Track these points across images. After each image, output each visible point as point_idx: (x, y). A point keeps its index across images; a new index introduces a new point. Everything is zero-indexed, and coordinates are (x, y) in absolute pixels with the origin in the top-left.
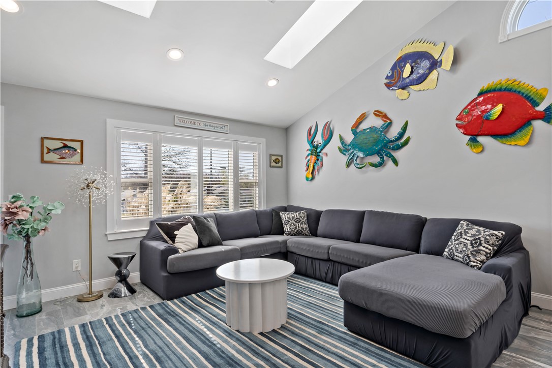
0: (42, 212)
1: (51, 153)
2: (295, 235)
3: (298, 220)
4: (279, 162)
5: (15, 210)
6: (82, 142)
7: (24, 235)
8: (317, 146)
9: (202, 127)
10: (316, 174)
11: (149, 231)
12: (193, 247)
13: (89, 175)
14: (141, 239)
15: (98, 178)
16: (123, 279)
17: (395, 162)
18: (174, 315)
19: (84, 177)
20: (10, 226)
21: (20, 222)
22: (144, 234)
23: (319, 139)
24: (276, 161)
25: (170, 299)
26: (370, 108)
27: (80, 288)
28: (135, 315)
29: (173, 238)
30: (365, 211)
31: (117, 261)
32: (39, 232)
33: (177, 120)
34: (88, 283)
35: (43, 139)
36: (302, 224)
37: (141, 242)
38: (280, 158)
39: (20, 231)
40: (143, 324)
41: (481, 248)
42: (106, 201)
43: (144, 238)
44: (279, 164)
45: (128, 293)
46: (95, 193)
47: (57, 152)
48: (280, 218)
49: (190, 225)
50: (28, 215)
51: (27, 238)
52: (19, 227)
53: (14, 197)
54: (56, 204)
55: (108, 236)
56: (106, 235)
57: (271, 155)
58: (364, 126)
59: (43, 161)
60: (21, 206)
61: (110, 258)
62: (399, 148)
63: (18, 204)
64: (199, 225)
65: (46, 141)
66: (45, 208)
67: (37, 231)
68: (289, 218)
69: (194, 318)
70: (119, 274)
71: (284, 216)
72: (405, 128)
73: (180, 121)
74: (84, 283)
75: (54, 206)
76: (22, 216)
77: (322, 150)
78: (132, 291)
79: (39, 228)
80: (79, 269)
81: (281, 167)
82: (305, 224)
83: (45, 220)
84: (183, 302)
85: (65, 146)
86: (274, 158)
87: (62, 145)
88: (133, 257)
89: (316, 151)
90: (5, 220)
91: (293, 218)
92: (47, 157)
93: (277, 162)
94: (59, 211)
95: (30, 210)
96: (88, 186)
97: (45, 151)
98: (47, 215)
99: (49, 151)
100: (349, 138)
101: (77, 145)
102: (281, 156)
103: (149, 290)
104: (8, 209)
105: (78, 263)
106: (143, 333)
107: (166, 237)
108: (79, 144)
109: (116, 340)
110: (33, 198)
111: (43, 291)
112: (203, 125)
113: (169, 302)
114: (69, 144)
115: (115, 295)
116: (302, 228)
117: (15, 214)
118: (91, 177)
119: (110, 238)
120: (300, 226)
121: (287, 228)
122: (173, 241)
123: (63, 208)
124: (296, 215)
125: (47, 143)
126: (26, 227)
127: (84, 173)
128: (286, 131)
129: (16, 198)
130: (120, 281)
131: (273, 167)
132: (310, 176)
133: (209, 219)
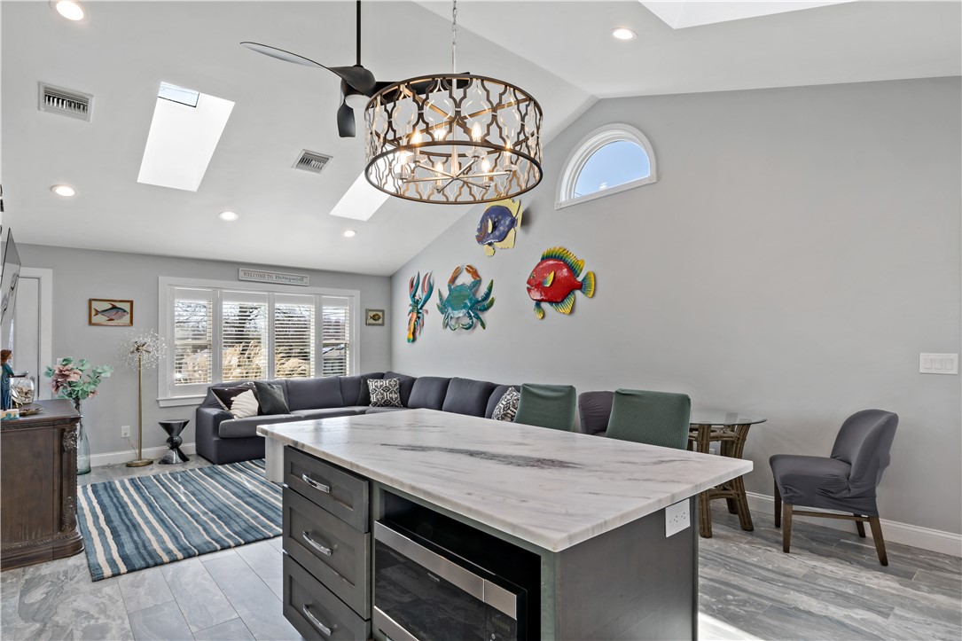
0: (92, 375)
1: (99, 315)
2: (382, 406)
3: (387, 389)
4: (379, 319)
5: (67, 373)
6: (131, 302)
7: (74, 396)
8: (418, 301)
9: (274, 280)
10: (417, 334)
11: (206, 398)
12: (251, 414)
13: (139, 337)
14: (197, 407)
15: (148, 340)
16: (175, 445)
17: (483, 326)
18: (220, 474)
19: (134, 340)
20: (61, 387)
21: (70, 384)
22: (201, 402)
23: (420, 294)
24: (374, 318)
25: (222, 463)
26: (464, 263)
27: (128, 455)
28: (183, 474)
29: (229, 404)
30: (450, 379)
31: (168, 427)
32: (88, 395)
33: (241, 274)
34: (137, 451)
35: (90, 301)
36: (391, 393)
37: (197, 410)
38: (380, 314)
39: (71, 393)
40: (188, 479)
41: (509, 411)
42: (157, 365)
43: (201, 405)
44: (380, 321)
45: (179, 460)
46: (145, 355)
47: (105, 313)
48: (367, 386)
49: (250, 391)
50: (78, 377)
51: (77, 400)
52: (69, 389)
53: (64, 360)
54: (105, 367)
55: (160, 402)
56: (158, 401)
57: (368, 311)
58: (459, 282)
59: (90, 323)
60: (72, 369)
61: (161, 424)
62: (486, 309)
63: (70, 366)
64: (261, 391)
65: (93, 302)
66: (94, 372)
67: (86, 394)
68: (376, 386)
69: (240, 476)
70: (170, 440)
71: (372, 384)
72: (490, 289)
73: (245, 274)
74: (133, 451)
75: (103, 369)
76: (73, 378)
77: (422, 306)
78: (184, 458)
79: (89, 390)
80: (128, 435)
81: (383, 324)
82: (395, 393)
83: (95, 383)
84: (234, 467)
85: (114, 307)
86: (371, 314)
87: (111, 306)
88: (185, 423)
89: (418, 307)
90: (57, 382)
91: (381, 386)
92: (95, 319)
93: (376, 317)
94: (108, 375)
95: (80, 373)
96: (138, 349)
97: (93, 312)
98: (96, 378)
99: (97, 312)
100: (446, 294)
101: (126, 307)
102: (383, 311)
103: (202, 459)
104: (61, 371)
105: (127, 430)
106: (186, 483)
107: (221, 403)
108: (129, 304)
109: (161, 487)
110: (82, 361)
111: (92, 456)
112: (274, 277)
113: (220, 466)
114: (118, 305)
115: (165, 461)
116: (391, 398)
117: (67, 376)
118: (141, 340)
119: (162, 404)
120: (387, 396)
121: (373, 398)
122: (229, 408)
123: (112, 371)
124: (385, 383)
125: (95, 305)
126: (77, 389)
127: (134, 335)
128: (390, 280)
129: (67, 361)
130: (172, 448)
131: (370, 324)
132: (411, 337)
133: (274, 386)
